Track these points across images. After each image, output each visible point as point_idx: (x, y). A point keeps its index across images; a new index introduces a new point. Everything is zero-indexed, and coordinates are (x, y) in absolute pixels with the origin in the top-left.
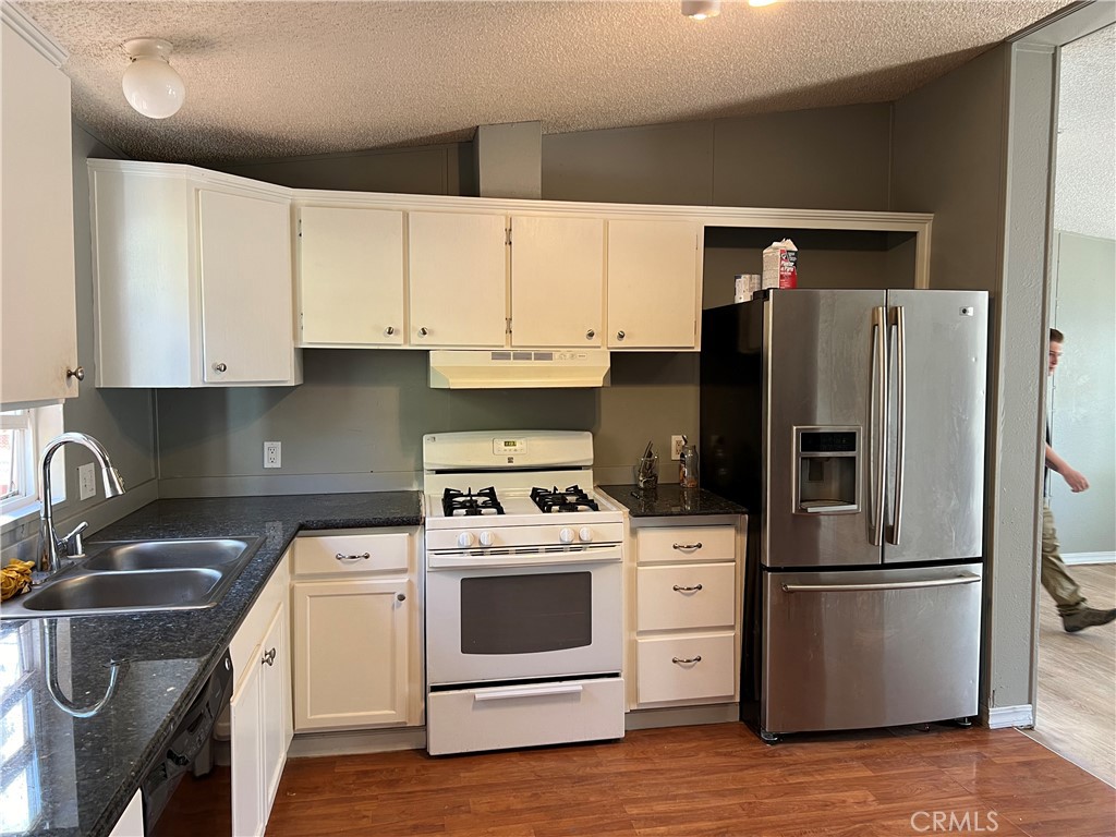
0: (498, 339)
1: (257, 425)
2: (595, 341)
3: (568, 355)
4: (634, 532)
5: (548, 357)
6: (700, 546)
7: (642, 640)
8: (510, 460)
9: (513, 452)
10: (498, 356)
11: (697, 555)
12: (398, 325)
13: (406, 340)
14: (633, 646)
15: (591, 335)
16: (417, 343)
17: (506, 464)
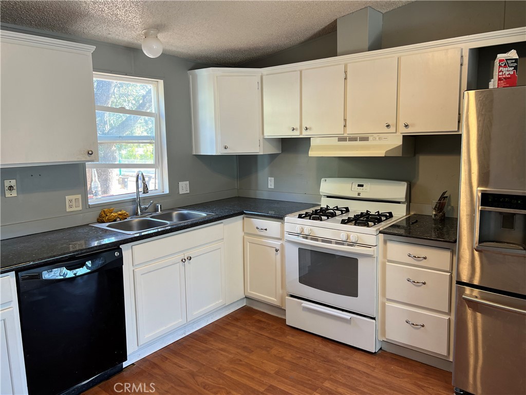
0: (340, 131)
1: (267, 170)
2: (392, 129)
3: (377, 139)
4: (385, 242)
5: (366, 139)
6: (425, 258)
7: (388, 304)
8: (359, 194)
9: (361, 190)
10: (342, 139)
11: (423, 263)
12: (297, 126)
13: (301, 133)
14: (384, 305)
15: (388, 126)
16: (305, 134)
17: (356, 196)
